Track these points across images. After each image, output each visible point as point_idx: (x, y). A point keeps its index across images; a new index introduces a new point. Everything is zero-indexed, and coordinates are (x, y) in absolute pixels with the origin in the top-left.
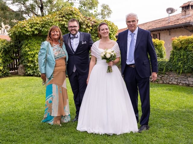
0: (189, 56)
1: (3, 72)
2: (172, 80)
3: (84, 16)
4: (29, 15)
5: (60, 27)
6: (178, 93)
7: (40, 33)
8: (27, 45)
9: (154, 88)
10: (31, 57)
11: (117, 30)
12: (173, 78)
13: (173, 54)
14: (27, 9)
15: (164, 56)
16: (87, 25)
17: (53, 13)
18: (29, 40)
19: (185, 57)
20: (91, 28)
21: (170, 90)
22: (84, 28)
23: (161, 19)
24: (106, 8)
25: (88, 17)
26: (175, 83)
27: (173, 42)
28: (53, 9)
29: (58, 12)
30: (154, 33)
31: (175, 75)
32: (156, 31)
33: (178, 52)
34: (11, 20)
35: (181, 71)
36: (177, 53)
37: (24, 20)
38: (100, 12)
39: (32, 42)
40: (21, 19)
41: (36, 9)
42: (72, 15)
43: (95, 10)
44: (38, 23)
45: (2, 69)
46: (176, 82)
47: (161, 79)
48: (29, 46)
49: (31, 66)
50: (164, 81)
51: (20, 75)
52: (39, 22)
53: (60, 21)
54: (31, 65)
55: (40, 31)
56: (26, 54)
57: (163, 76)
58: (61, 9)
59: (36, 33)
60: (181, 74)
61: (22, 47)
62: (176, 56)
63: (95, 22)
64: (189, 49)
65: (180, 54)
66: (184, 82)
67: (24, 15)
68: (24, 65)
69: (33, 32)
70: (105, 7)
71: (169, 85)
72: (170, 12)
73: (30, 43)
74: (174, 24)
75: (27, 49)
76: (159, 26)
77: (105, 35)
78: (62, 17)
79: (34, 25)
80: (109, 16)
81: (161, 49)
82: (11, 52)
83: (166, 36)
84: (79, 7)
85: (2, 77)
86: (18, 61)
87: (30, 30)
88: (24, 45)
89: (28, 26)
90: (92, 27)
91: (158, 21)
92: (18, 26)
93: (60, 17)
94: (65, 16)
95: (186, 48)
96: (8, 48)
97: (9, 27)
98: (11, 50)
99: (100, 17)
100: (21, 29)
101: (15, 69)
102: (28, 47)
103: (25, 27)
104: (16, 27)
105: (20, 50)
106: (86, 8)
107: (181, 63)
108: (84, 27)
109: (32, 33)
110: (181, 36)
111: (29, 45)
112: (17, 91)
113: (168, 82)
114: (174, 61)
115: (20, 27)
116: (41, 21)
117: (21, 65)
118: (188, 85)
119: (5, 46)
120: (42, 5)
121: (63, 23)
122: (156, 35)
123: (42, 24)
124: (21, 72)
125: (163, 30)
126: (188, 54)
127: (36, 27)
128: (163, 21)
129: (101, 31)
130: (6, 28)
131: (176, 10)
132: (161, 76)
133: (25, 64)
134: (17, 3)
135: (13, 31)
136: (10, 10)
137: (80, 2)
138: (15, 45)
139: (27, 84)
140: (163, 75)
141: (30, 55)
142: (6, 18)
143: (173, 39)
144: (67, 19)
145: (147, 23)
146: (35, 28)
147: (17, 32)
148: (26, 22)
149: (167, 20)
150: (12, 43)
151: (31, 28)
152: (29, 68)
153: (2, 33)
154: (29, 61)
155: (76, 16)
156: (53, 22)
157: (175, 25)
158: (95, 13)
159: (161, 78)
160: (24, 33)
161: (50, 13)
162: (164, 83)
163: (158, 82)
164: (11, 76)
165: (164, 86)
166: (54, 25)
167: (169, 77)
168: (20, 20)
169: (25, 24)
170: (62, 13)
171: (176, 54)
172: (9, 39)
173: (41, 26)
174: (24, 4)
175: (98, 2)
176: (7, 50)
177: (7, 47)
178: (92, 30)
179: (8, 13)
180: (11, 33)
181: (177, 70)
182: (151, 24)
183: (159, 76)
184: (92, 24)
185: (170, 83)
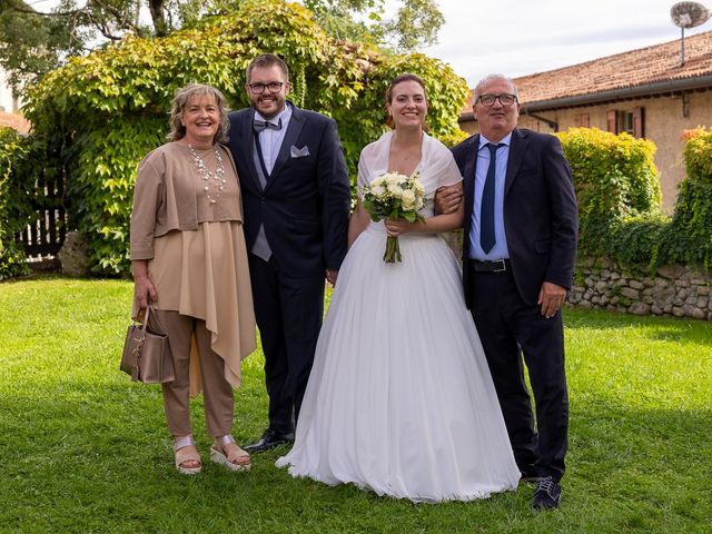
2: (684, 299)
3: (330, 38)
4: (104, 30)
5: (237, 82)
7: (153, 102)
8: (100, 151)
10: (118, 200)
11: (463, 97)
12: (689, 292)
13: (688, 194)
15: (653, 203)
16: (342, 72)
18: (108, 133)
20: (359, 86)
22: (331, 85)
23: (652, 48)
24: (421, 3)
25: (349, 41)
26: (697, 312)
27: (690, 146)
29: (224, 21)
30: (620, 106)
31: (698, 282)
32: (630, 99)
36: (703, 191)
38: (397, 19)
39: (121, 142)
42: (282, 34)
43: (373, 10)
44: (147, 66)
46: (701, 308)
47: (642, 297)
48: (110, 157)
49: (116, 237)
50: (651, 304)
51: (69, 276)
52: (152, 63)
53: (234, 56)
54: (113, 235)
55: (155, 98)
56: (93, 186)
57: (651, 283)
59: (141, 106)
61: (81, 160)
62: (699, 202)
63: (376, 63)
67: (81, 30)
68: (87, 234)
69: (129, 99)
71: (672, 320)
72: (685, 19)
73: (114, 146)
74: (702, 71)
75: (101, 169)
76: (638, 77)
77: (409, 118)
78: (242, 41)
79: (130, 72)
80: (432, 36)
81: (643, 174)
83: (672, 121)
87: (116, 90)
88: (90, 153)
89: (111, 74)
90: (363, 80)
91: (639, 56)
94: (256, 39)
96: (23, 163)
99: (392, 40)
101: (45, 249)
102: (104, 160)
103: (95, 79)
105: (68, 171)
108: (332, 80)
109: (122, 105)
113: (667, 309)
114: (695, 224)
115: (78, 81)
116: (161, 59)
117: (74, 233)
122: (631, 115)
123: (164, 66)
124: (73, 260)
125: (657, 96)
127: (138, 82)
128: (659, 56)
131: (710, 13)
132: (640, 285)
133: (91, 229)
135: (44, 96)
140: (648, 281)
141: (114, 194)
143: (688, 137)
144: (264, 48)
145: (593, 62)
146: (138, 84)
147: (64, 97)
148: (99, 60)
149: (677, 53)
150: (36, 145)
151: (122, 82)
152: (105, 243)
154: (106, 217)
155: (299, 39)
156: (206, 59)
157: (708, 73)
158: (374, 22)
160: (92, 103)
161: (190, 24)
162: (651, 312)
163: (630, 310)
164: (31, 279)
165: (653, 324)
166: (211, 72)
169: (97, 69)
170: (243, 25)
171: (699, 194)
172: (24, 128)
173: (158, 77)
178: (361, 94)
180: (34, 101)
181: (703, 259)
182: (608, 68)
183: (633, 283)
184: (364, 70)
185: (678, 314)
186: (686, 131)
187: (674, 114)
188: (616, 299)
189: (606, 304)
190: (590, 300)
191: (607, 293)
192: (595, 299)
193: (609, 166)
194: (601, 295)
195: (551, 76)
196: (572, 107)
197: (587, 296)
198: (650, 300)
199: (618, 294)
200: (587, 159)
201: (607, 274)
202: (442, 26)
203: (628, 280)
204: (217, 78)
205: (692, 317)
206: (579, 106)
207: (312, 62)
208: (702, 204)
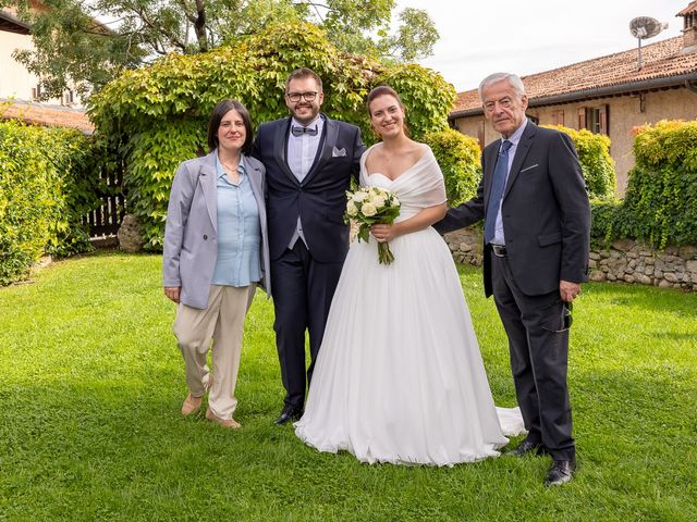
0: (690, 188)
1: (69, 240)
2: (634, 268)
3: (340, 53)
4: (156, 48)
5: (262, 90)
6: (649, 313)
7: (193, 108)
8: (149, 148)
10: (164, 189)
11: (452, 99)
12: (640, 262)
13: (637, 181)
14: (150, 27)
15: (608, 187)
16: (350, 81)
17: (236, 39)
18: (155, 134)
19: (676, 191)
20: (364, 92)
21: (624, 302)
22: (341, 91)
23: (616, 55)
24: (419, 22)
25: (356, 55)
26: (646, 279)
27: (638, 140)
28: (238, 25)
29: (253, 39)
30: (589, 104)
31: (645, 254)
32: (596, 98)
33: (653, 174)
34: (95, 65)
35: (664, 239)
36: (649, 177)
37: (139, 62)
38: (398, 35)
39: (166, 140)
40: (130, 61)
41: (183, 26)
42: (299, 50)
43: (381, 28)
44: (186, 78)
45: (64, 230)
46: (648, 276)
47: (599, 266)
48: (157, 153)
49: (163, 220)
50: (607, 272)
51: (125, 252)
52: (190, 74)
53: (259, 68)
54: (161, 218)
55: (194, 104)
56: (145, 179)
57: (606, 254)
59: (181, 111)
60: (664, 248)
61: (134, 156)
62: (646, 187)
63: (378, 73)
64: (688, 164)
65: (659, 182)
66: (675, 277)
67: (142, 46)
68: (140, 217)
69: (172, 105)
70: (416, 18)
71: (624, 286)
72: (642, 31)
73: (160, 144)
74: (655, 74)
75: (151, 164)
76: (604, 79)
78: (266, 56)
79: (172, 83)
80: (429, 49)
81: (599, 164)
82: (95, 171)
84: (324, 18)
85: (66, 257)
86: (117, 202)
87: (160, 98)
88: (141, 151)
89: (155, 85)
90: (368, 88)
91: (605, 62)
92: (119, 85)
93: (260, 56)
94: (277, 54)
95: (679, 160)
96: (86, 158)
97: (91, 88)
98: (95, 165)
99: (396, 53)
100: (130, 96)
101: (108, 229)
102: (152, 156)
103: (142, 89)
104: (114, 89)
105: (126, 165)
106: (349, 23)
107: (665, 213)
108: (341, 87)
109: (166, 110)
110: (664, 122)
111: (156, 149)
112: (116, 302)
113: (620, 276)
114: (642, 205)
115: (129, 91)
116: (198, 71)
117: (130, 216)
118: (689, 287)
119: (77, 153)
120: (201, 13)
121: (272, 74)
123: (200, 78)
124: (129, 239)
125: (619, 95)
126: (686, 182)
127: (179, 91)
128: (621, 62)
130: (82, 90)
131: (663, 26)
132: (597, 257)
133: (142, 213)
134: (117, 7)
135: (104, 103)
137: (331, 3)
138: (109, 150)
139: (148, 281)
140: (604, 253)
141: (160, 184)
142: (79, 57)
143: (636, 132)
144: (284, 62)
145: (568, 68)
146: (179, 93)
147: (118, 104)
148: (146, 73)
149: (636, 60)
150: (99, 143)
151: (165, 91)
152: (154, 225)
153: (65, 103)
154: (154, 203)
155: (312, 53)
156: (235, 71)
157: (660, 76)
158: (381, 38)
159: (598, 261)
160: (140, 109)
161: (226, 42)
162: (607, 279)
164: (94, 255)
165: (608, 289)
166: (239, 82)
167: (623, 259)
168: (126, 64)
169: (144, 81)
170: (266, 42)
171: (645, 180)
172: (90, 129)
173: (195, 87)
174: (141, 11)
175: (390, 3)
176: (84, 165)
177: (83, 157)
179: (87, 41)
180: (97, 107)
181: (649, 235)
182: (580, 72)
184: (368, 79)
185: (629, 280)
186: (635, 127)
187: (633, 111)
195: (533, 79)
196: (550, 105)
198: (606, 269)
202: (437, 41)
204: (245, 87)
205: (640, 283)
206: (555, 104)
207: (324, 73)
208: (648, 188)
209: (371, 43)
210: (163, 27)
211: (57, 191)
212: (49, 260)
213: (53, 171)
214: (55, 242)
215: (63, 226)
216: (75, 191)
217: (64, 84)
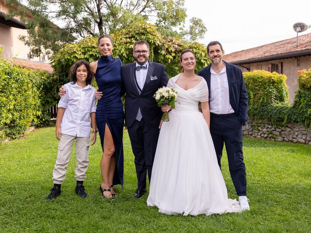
2: (297, 136)
3: (163, 37)
4: (81, 35)
5: (128, 53)
6: (305, 156)
9: (268, 148)
12: (299, 133)
13: (299, 96)
14: (79, 25)
15: (286, 99)
16: (167, 49)
17: (116, 31)
20: (173, 54)
21: (293, 151)
22: (163, 54)
23: (286, 40)
24: (198, 24)
25: (170, 37)
26: (302, 141)
27: (300, 77)
28: (117, 25)
29: (124, 31)
30: (273, 62)
31: (302, 129)
32: (277, 59)
33: (308, 93)
34: (54, 42)
36: (305, 94)
37: (73, 41)
38: (189, 29)
40: (69, 40)
41: (93, 25)
42: (144, 35)
43: (181, 26)
44: (94, 47)
45: (40, 115)
46: (304, 139)
47: (280, 134)
50: (284, 138)
52: (96, 46)
53: (126, 43)
57: (284, 129)
58: (129, 26)
62: (303, 98)
63: (180, 46)
67: (74, 35)
69: (87, 60)
70: (197, 22)
71: (292, 144)
72: (299, 29)
74: (305, 48)
76: (281, 51)
77: (189, 67)
78: (130, 38)
79: (88, 50)
80: (202, 36)
81: (282, 88)
82: (54, 89)
83: (293, 67)
84: (156, 22)
85: (40, 127)
87: (82, 56)
89: (80, 50)
90: (175, 52)
91: (281, 43)
92: (64, 51)
93: (127, 38)
94: (135, 37)
96: (50, 83)
97: (52, 52)
98: (53, 87)
99: (188, 38)
100: (69, 56)
103: (75, 52)
104: (62, 53)
106: (166, 24)
108: (163, 52)
113: (290, 139)
114: (301, 107)
115: (68, 53)
119: (45, 81)
120: (101, 19)
121: (132, 46)
122: (277, 65)
125: (287, 58)
127: (91, 53)
128: (288, 43)
129: (183, 61)
130: (48, 53)
131: (308, 26)
132: (280, 130)
134: (64, 17)
135: (58, 59)
136: (54, 27)
137: (159, 15)
138: (59, 80)
140: (283, 128)
142: (47, 39)
143: (299, 73)
145: (263, 46)
147: (64, 59)
148: (76, 45)
149: (295, 42)
150: (55, 77)
151: (84, 53)
153: (41, 60)
155: (150, 37)
156: (116, 45)
157: (307, 49)
158: (181, 31)
160: (73, 61)
161: (112, 31)
162: (284, 141)
163: (276, 139)
164: (53, 126)
165: (285, 145)
166: (118, 49)
167: (292, 132)
168: (67, 42)
169: (75, 49)
170: (130, 32)
171: (303, 95)
172: (51, 70)
174: (74, 17)
175: (185, 15)
176: (49, 86)
177: (48, 82)
178: (174, 57)
179: (50, 31)
180: (54, 61)
181: (305, 120)
182: (269, 48)
183: (277, 129)
184: (175, 49)
185: (294, 141)
186: (299, 71)
187: (293, 65)
188: (270, 135)
189: (267, 137)
190: (260, 135)
191: (267, 133)
192: (262, 135)
193: (268, 85)
194: (265, 134)
195: (248, 51)
196: (255, 62)
197: (259, 134)
198: (284, 136)
199: (272, 133)
200: (260, 82)
201: (267, 126)
202: (206, 32)
203: (275, 128)
204: (120, 51)
205: (300, 143)
206: (258, 62)
207: (156, 46)
208: (305, 99)
209: (176, 33)
210: (84, 25)
211: (36, 98)
212: (33, 128)
213: (35, 89)
214: (36, 120)
215: (39, 113)
216: (45, 98)
217: (40, 51)
